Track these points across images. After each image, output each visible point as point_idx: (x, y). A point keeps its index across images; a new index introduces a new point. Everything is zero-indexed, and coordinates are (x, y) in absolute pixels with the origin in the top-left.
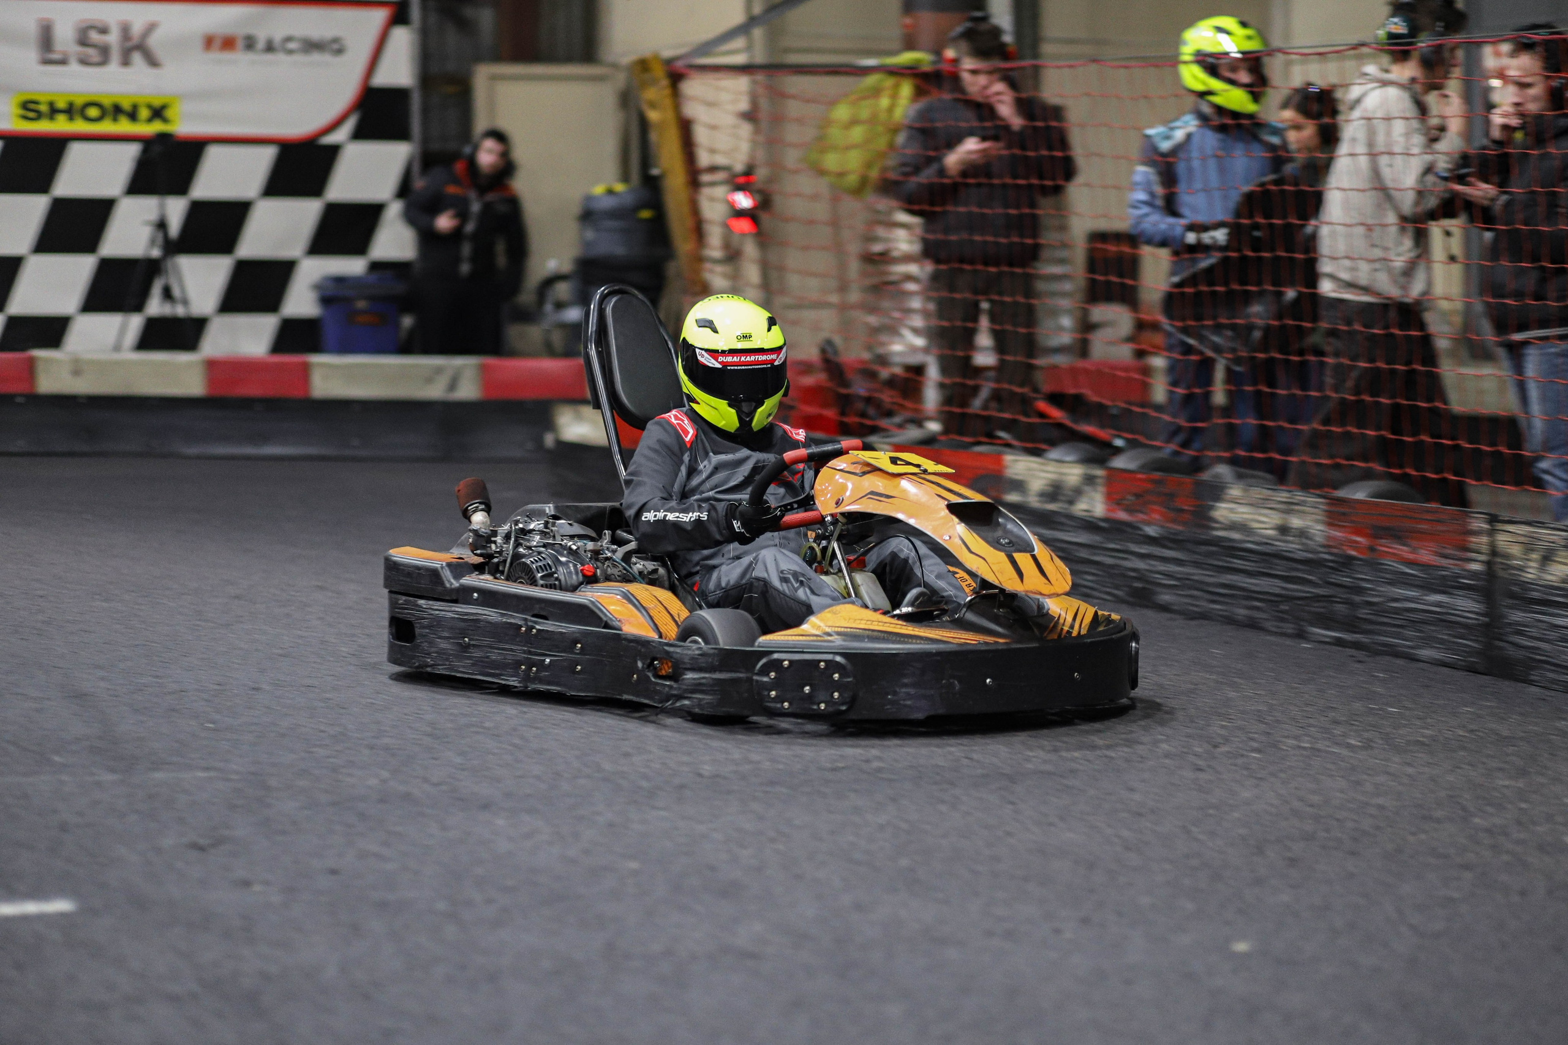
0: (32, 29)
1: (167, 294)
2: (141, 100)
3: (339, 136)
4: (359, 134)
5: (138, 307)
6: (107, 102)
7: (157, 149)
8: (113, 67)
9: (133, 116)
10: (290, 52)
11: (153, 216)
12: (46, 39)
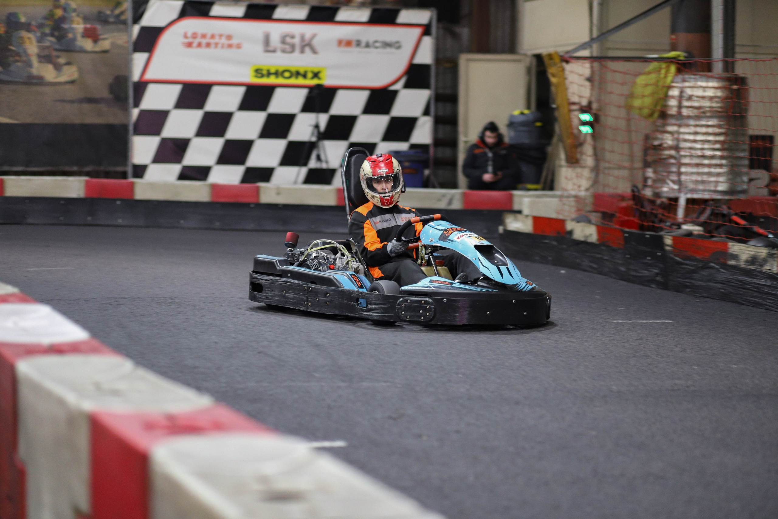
0: (260, 36)
1: (319, 158)
2: (309, 69)
3: (398, 86)
4: (408, 86)
5: (305, 164)
6: (293, 70)
7: (316, 92)
8: (297, 54)
9: (305, 76)
10: (377, 48)
11: (313, 122)
12: (267, 41)
